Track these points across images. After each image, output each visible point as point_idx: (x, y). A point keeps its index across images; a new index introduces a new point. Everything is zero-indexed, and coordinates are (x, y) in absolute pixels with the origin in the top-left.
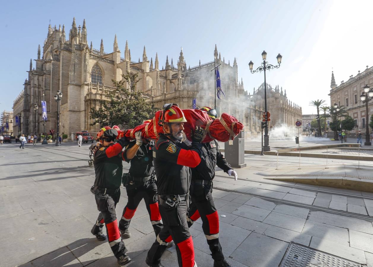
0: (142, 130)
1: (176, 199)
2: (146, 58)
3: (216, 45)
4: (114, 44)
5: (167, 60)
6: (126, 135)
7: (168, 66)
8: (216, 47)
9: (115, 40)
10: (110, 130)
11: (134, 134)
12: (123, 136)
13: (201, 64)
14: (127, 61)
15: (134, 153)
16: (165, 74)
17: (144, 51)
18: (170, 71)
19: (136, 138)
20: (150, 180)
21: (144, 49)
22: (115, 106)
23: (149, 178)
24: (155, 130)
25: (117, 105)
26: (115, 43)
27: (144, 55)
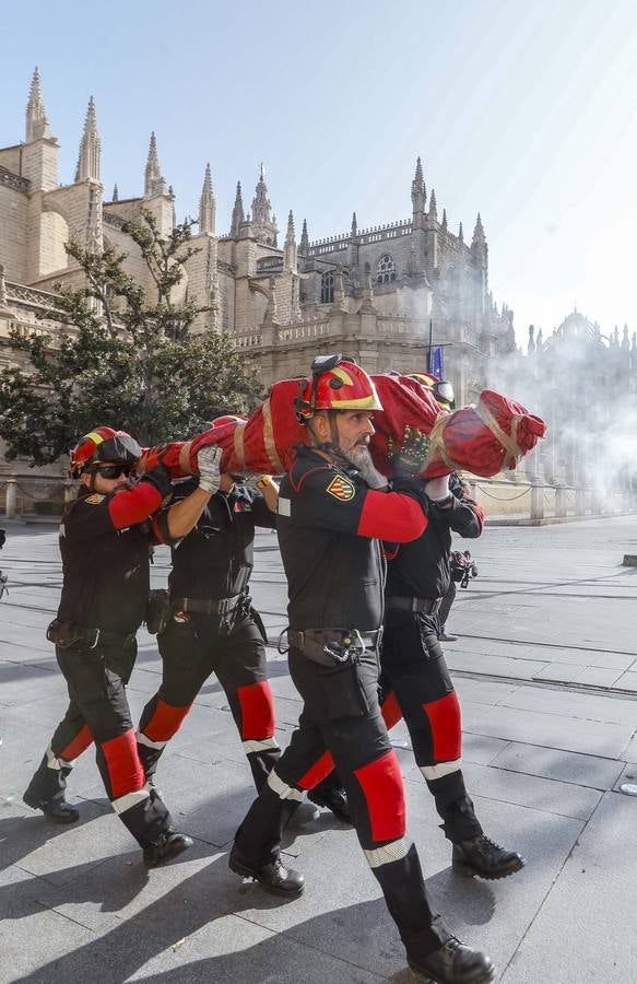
0: (224, 440)
1: (353, 642)
2: (162, 181)
3: (419, 160)
4: (30, 108)
5: (239, 201)
6: (165, 460)
7: (241, 223)
8: (419, 167)
9: (34, 93)
10: (117, 439)
11: (193, 456)
12: (158, 463)
13: (360, 229)
14: (93, 184)
15: (192, 521)
16: (229, 254)
17: (152, 154)
18: (251, 244)
19: (200, 467)
20: (238, 609)
21: (153, 145)
22: (96, 361)
23: (233, 602)
24: (269, 442)
25: (103, 357)
26: (33, 105)
27: (151, 168)
